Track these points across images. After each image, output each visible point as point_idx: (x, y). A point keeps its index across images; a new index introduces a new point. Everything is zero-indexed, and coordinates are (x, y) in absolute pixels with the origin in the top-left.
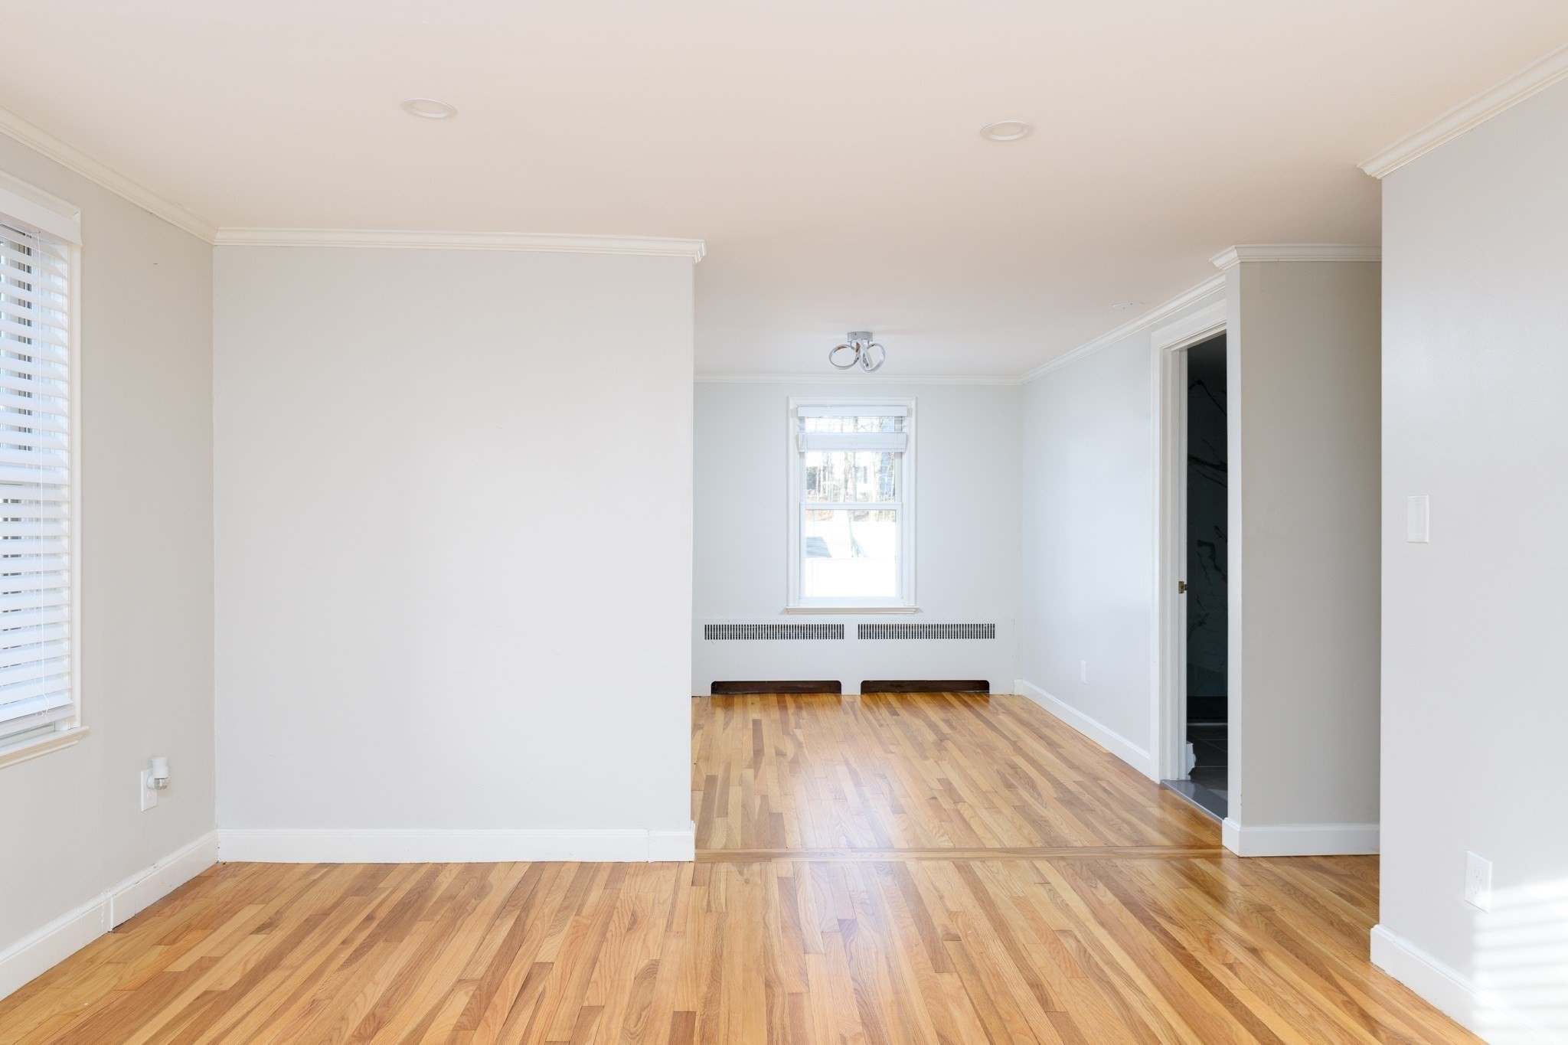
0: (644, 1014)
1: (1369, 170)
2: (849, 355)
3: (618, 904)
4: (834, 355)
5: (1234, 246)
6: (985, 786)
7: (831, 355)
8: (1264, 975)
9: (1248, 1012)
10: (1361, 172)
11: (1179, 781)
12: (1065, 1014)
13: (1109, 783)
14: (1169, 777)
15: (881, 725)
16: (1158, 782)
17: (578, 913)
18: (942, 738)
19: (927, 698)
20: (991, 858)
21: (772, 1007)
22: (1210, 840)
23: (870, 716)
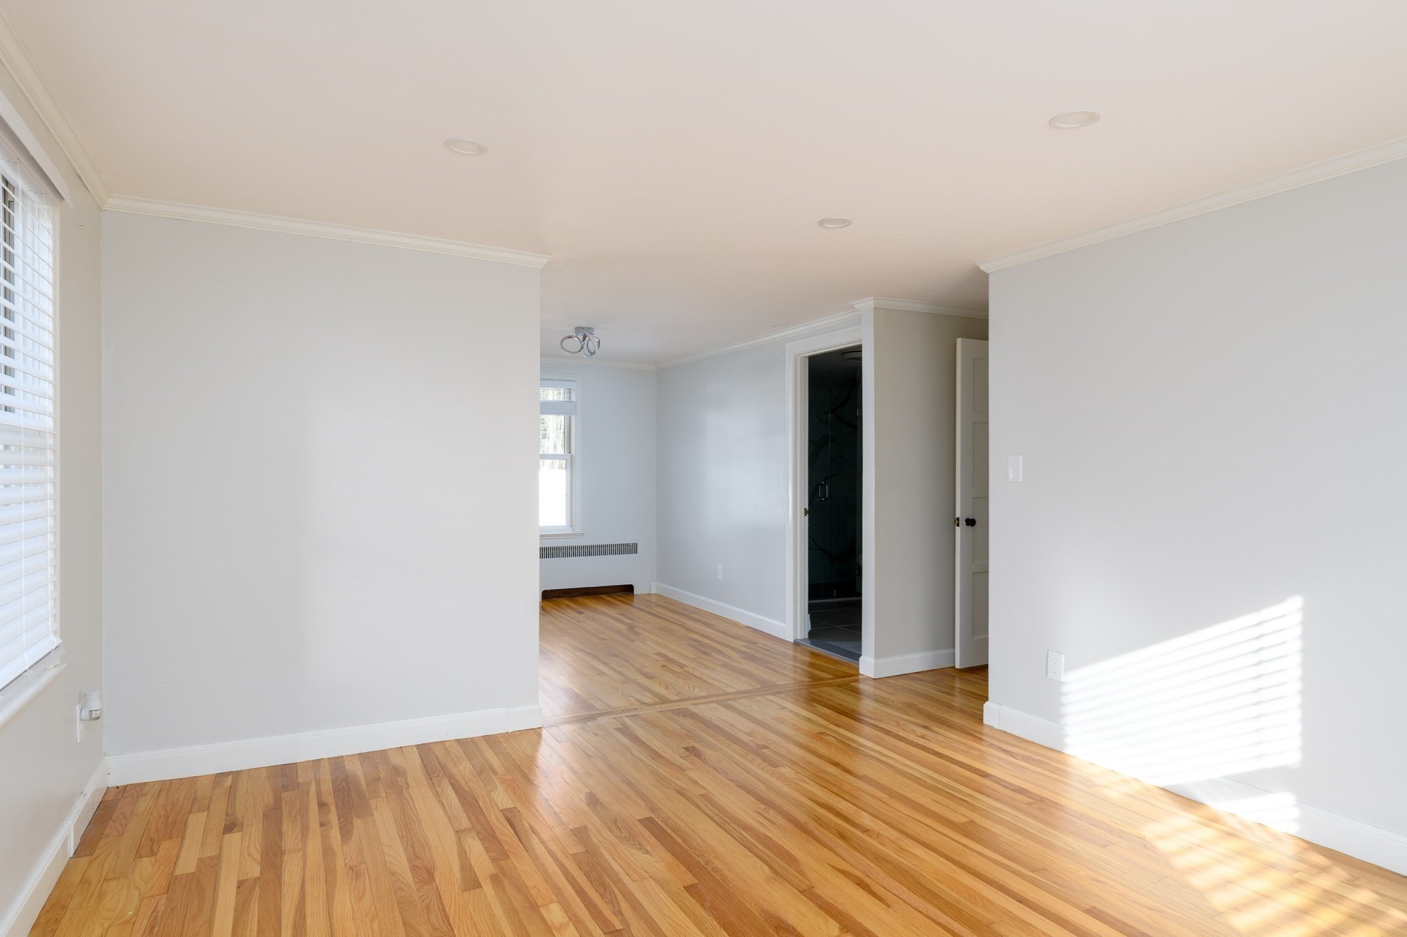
0: (619, 824)
1: (982, 268)
2: (575, 343)
3: (519, 763)
4: (566, 341)
5: (872, 298)
6: (691, 656)
7: (562, 341)
8: (941, 738)
9: (951, 758)
10: (979, 268)
11: (804, 640)
12: (865, 776)
13: (763, 644)
14: (799, 638)
15: (579, 622)
16: (793, 641)
17: (496, 773)
18: (631, 628)
19: (593, 600)
20: (739, 698)
21: (697, 805)
22: (852, 672)
23: (563, 615)
